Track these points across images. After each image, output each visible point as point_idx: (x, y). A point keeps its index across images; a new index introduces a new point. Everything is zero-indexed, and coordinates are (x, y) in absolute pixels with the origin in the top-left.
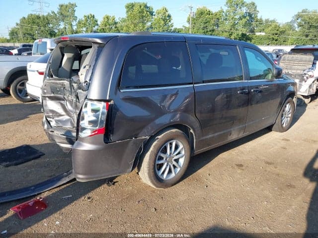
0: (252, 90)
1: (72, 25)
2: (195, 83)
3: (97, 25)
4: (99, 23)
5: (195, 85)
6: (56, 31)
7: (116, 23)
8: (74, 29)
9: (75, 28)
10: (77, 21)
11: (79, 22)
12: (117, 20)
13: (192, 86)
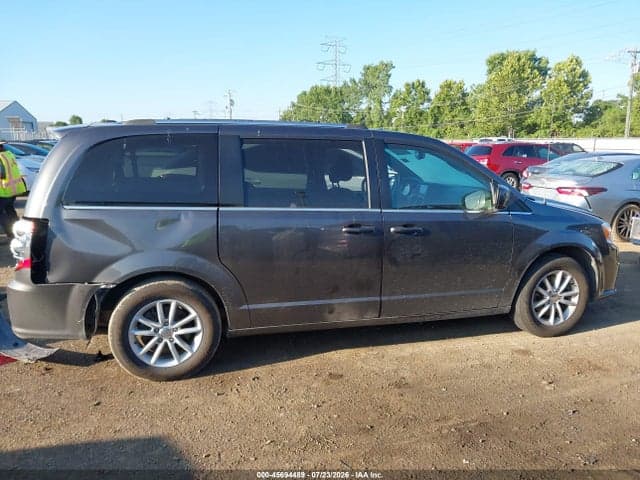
0: (392, 230)
1: (381, 102)
2: (223, 206)
3: (429, 100)
4: (432, 96)
5: (221, 209)
6: (353, 114)
7: (464, 95)
8: (385, 109)
9: (386, 107)
10: (392, 94)
11: (395, 97)
12: (468, 89)
13: (216, 209)
